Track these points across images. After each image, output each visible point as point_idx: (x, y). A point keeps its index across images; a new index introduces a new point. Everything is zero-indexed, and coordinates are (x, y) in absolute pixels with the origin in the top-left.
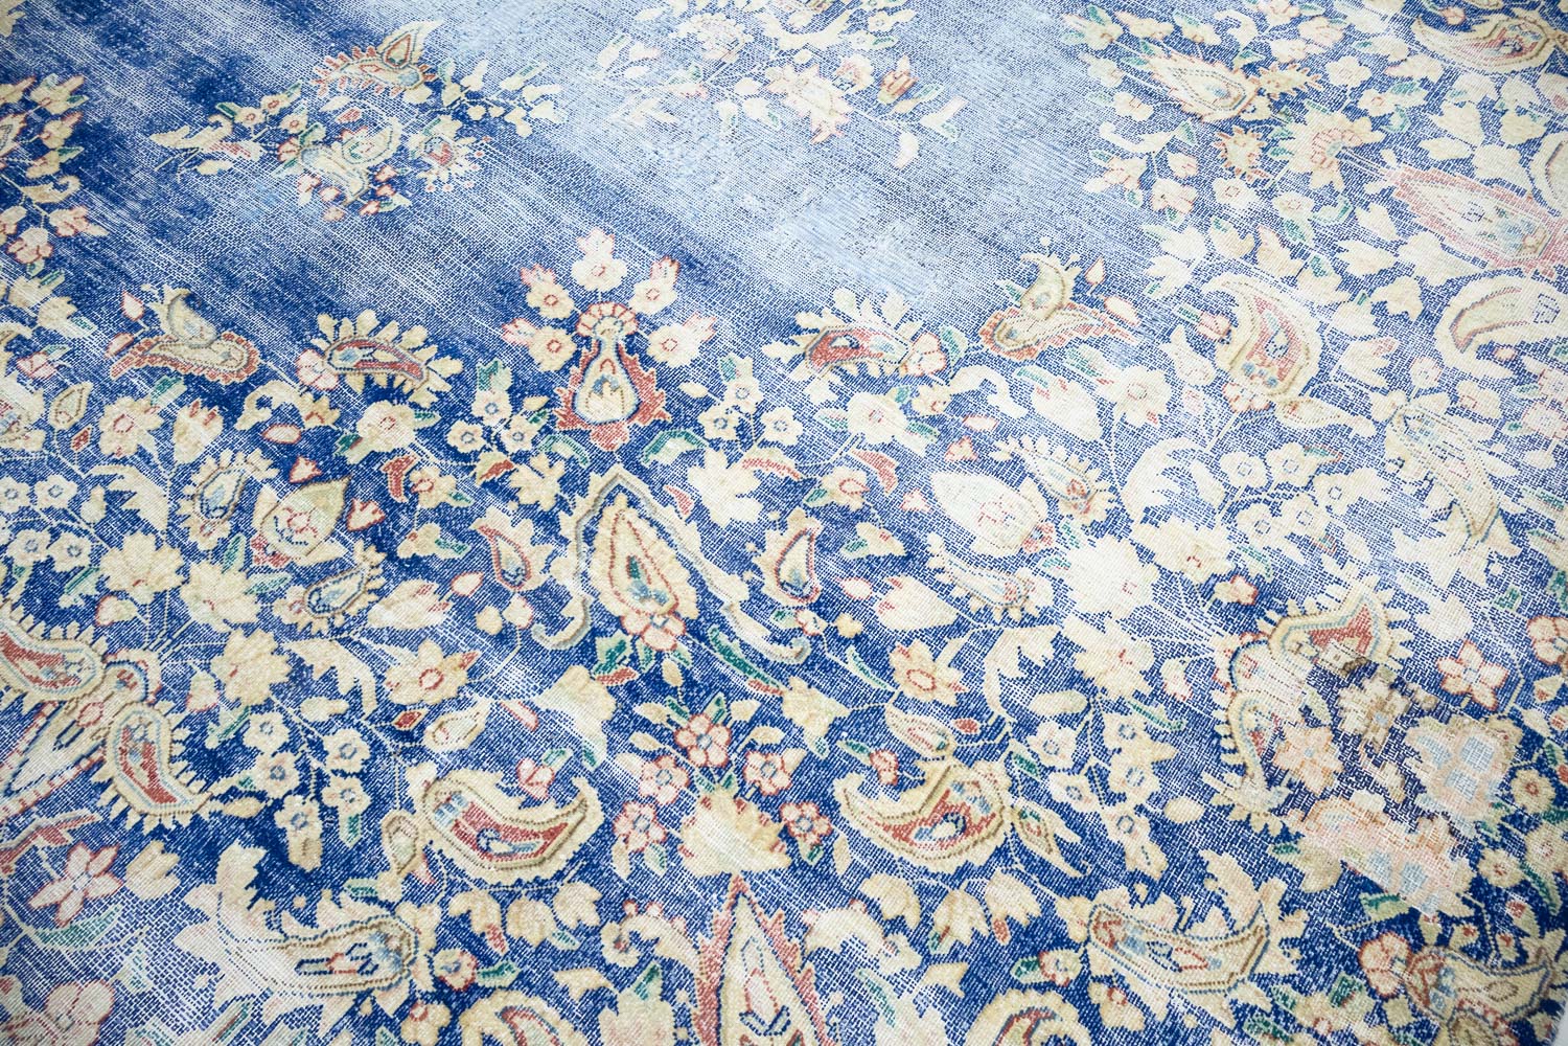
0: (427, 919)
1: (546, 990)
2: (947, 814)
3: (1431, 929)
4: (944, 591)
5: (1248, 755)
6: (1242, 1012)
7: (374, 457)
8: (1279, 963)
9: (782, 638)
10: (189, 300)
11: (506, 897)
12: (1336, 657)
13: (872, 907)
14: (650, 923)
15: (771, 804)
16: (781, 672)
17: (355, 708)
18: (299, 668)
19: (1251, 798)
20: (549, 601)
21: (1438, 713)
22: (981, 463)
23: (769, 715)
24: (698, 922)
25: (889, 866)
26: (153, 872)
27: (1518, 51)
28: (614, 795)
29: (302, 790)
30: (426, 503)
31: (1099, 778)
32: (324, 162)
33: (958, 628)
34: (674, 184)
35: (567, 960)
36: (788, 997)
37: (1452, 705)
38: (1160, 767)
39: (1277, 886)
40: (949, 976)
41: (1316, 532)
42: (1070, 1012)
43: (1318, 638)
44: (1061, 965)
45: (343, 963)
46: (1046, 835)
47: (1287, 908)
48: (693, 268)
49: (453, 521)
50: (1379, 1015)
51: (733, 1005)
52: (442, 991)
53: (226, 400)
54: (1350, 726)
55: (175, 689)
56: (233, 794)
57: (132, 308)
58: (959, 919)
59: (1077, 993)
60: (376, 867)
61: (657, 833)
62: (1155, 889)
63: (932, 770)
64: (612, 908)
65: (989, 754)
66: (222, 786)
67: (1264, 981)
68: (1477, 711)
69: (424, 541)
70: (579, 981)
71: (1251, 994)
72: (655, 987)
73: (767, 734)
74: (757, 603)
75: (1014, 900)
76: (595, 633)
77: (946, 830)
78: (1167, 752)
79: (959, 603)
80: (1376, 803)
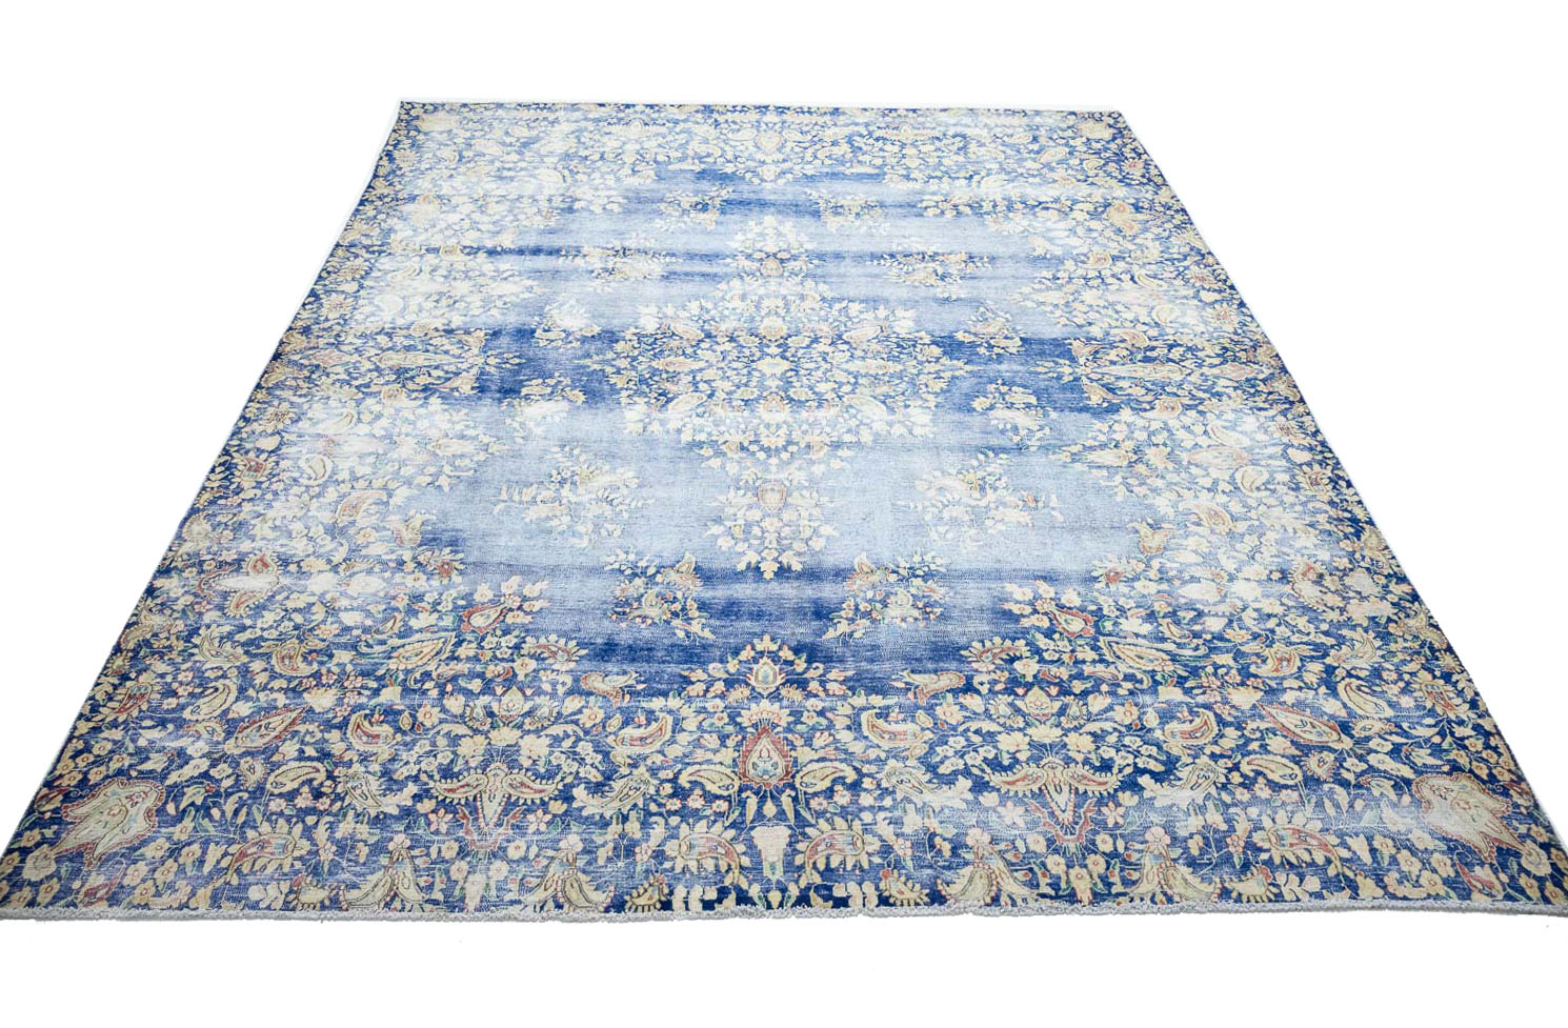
0: (1204, 759)
1: (1249, 753)
2: (1281, 660)
3: (1395, 618)
4: (1216, 615)
5: (1322, 608)
6: (1383, 657)
7: (1035, 676)
8: (1378, 643)
9: (1196, 649)
10: (912, 672)
11: (1216, 743)
12: (1312, 576)
13: (1291, 689)
14: (1251, 725)
15: (1243, 684)
16: (1206, 656)
17: (1120, 732)
18: (1093, 734)
19: (1334, 616)
20: (1129, 678)
21: (1345, 575)
22: (1184, 583)
23: (1217, 667)
24: (1262, 718)
25: (1284, 678)
26: (1127, 798)
27: (1173, 408)
28: (1208, 707)
29: (1136, 757)
30: (1065, 678)
31: (1300, 632)
32: (893, 612)
33: (1231, 621)
34: (1010, 559)
35: (1246, 744)
36: (1299, 717)
37: (1345, 572)
38: (1309, 621)
39: (1359, 629)
40: (1323, 689)
41: (1274, 552)
42: (1353, 680)
43: (1304, 574)
44: (1340, 673)
45: (1200, 781)
46: (1306, 651)
47: (1366, 631)
48: (1048, 578)
49: (1080, 676)
50: (1405, 640)
51: (1292, 728)
52: (1230, 770)
53: (969, 688)
54: (1333, 589)
55: (1068, 761)
56: (1120, 771)
57: (900, 685)
58: (1311, 678)
59: (1349, 675)
60: (1178, 759)
61: (1227, 707)
62: (1339, 645)
63: (1266, 653)
64: (1239, 727)
65: (1273, 642)
66: (1115, 770)
67: (1379, 648)
68: (1352, 570)
69: (1078, 687)
70: (1254, 746)
71: (1381, 653)
72: (1271, 735)
73: (1221, 671)
74: (1179, 645)
75: (1317, 667)
76: (1152, 677)
77: (1285, 663)
78: (1307, 618)
79: (1224, 615)
80: (1356, 601)
